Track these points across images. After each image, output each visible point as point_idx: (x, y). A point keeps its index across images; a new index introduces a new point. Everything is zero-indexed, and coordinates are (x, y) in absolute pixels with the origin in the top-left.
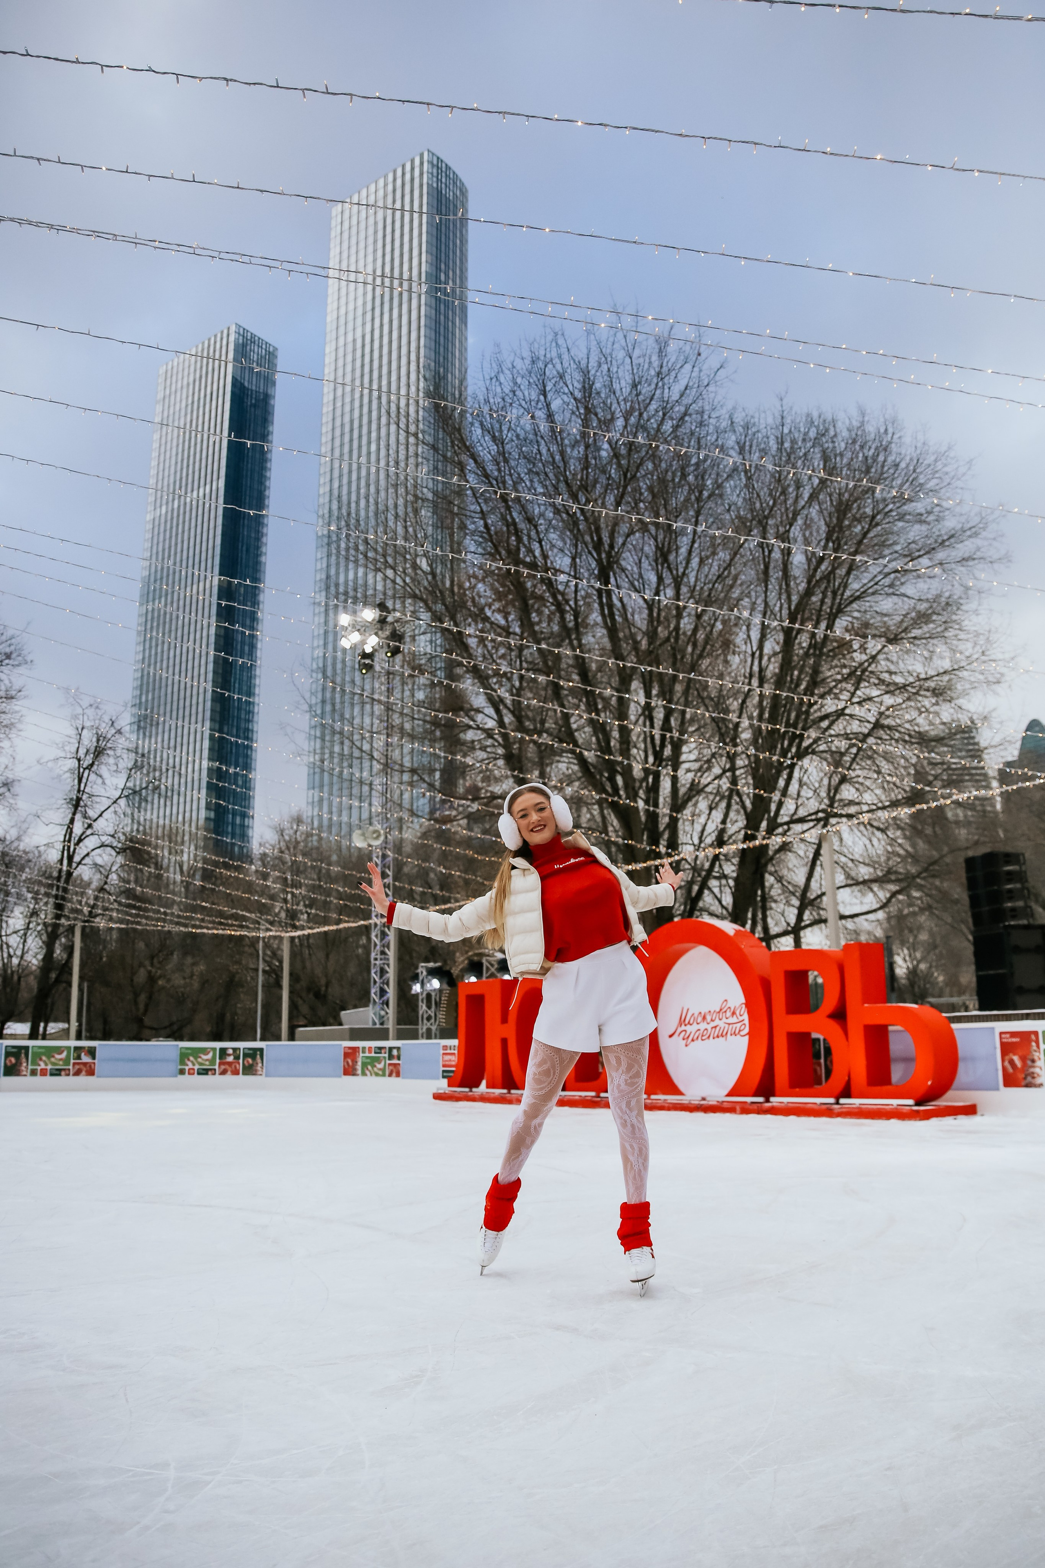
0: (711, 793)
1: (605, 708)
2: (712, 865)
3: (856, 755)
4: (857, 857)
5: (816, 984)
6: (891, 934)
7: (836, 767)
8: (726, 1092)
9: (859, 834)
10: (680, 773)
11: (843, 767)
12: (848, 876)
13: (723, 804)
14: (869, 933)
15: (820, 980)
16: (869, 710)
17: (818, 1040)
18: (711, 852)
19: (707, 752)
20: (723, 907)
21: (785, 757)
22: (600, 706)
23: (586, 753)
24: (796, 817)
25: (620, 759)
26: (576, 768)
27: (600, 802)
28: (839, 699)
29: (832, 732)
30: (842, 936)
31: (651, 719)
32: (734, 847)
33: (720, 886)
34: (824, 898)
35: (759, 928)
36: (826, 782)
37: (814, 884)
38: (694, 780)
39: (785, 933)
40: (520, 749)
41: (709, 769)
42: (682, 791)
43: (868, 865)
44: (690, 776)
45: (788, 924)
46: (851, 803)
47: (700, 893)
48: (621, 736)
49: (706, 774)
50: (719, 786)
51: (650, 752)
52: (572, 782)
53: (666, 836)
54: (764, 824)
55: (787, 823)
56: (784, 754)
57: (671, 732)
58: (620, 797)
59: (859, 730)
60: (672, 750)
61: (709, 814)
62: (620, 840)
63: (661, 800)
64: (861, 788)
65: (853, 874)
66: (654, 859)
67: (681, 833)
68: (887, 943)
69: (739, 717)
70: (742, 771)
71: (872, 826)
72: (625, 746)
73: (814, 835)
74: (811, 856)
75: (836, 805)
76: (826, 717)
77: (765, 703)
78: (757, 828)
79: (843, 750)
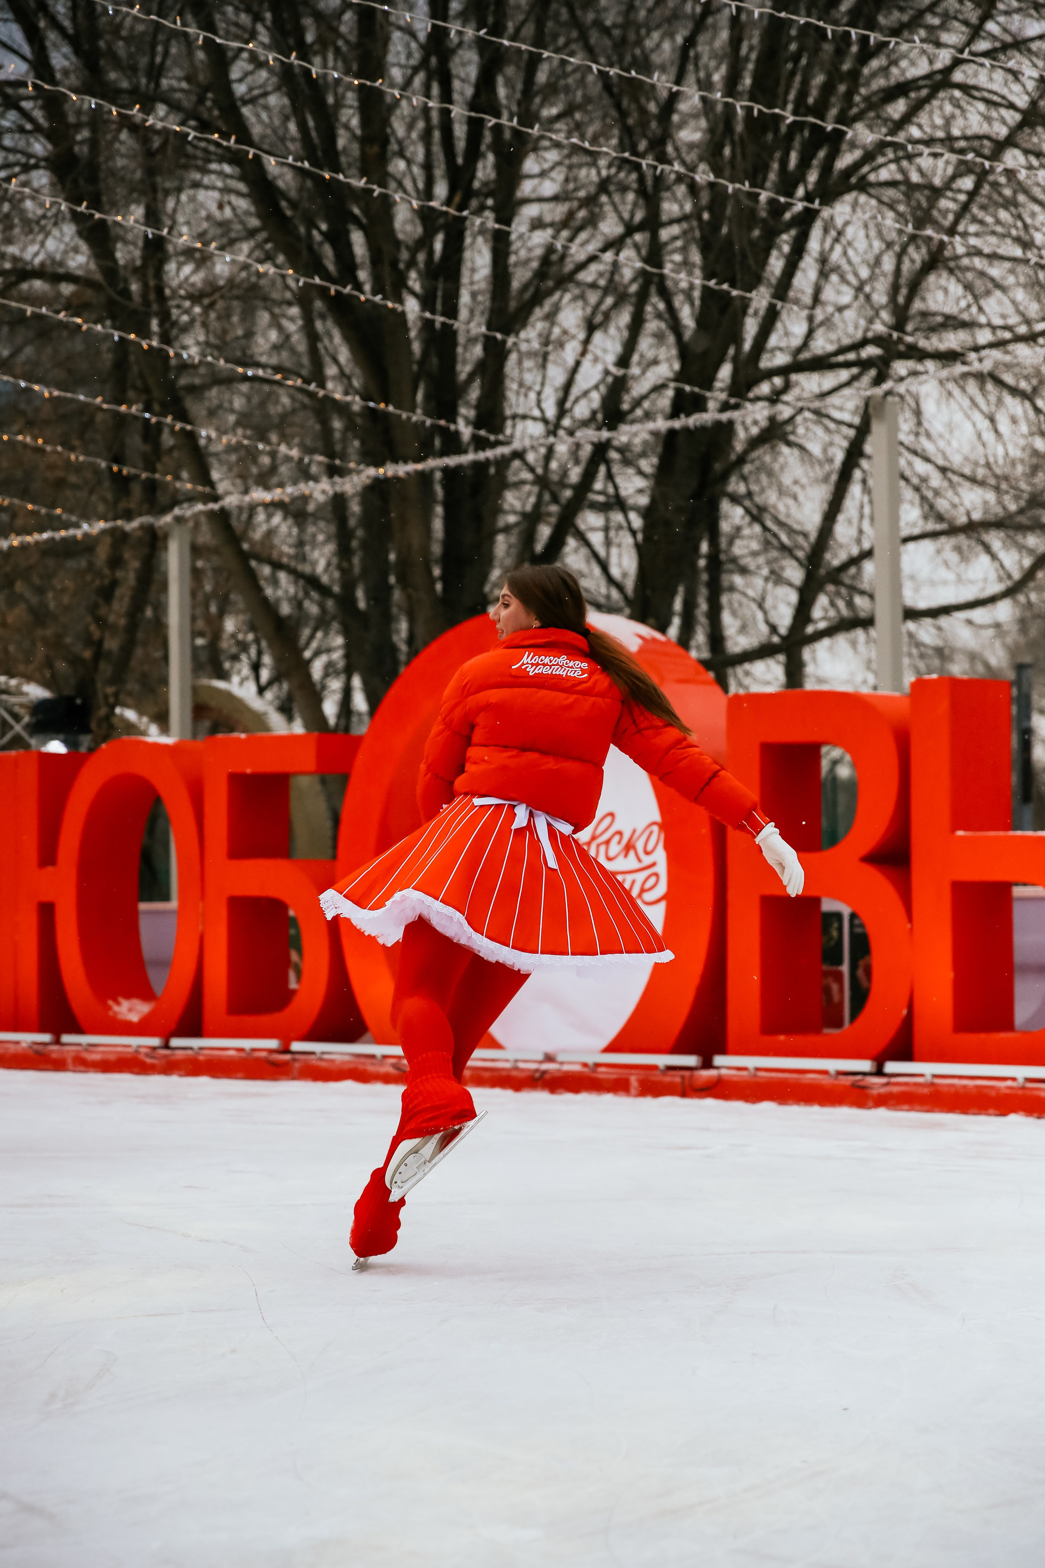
0: (593, 286)
1: (324, 43)
2: (589, 476)
3: (972, 195)
4: (956, 460)
5: (834, 779)
6: (1028, 659)
7: (920, 224)
8: (604, 1043)
9: (966, 403)
10: (519, 226)
11: (935, 224)
12: (931, 511)
13: (624, 317)
14: (973, 657)
15: (844, 772)
16: (1016, 75)
17: (838, 916)
18: (589, 436)
19: (589, 176)
20: (611, 580)
21: (790, 194)
22: (310, 38)
23: (271, 163)
24: (805, 355)
25: (361, 183)
26: (243, 204)
27: (303, 299)
28: (938, 44)
29: (915, 132)
30: (906, 661)
31: (445, 79)
32: (651, 426)
33: (606, 529)
34: (868, 567)
35: (700, 637)
36: (888, 264)
37: (843, 531)
38: (550, 249)
39: (764, 652)
40: (93, 143)
41: (592, 221)
42: (519, 278)
43: (982, 483)
44: (540, 238)
45: (773, 629)
46: (951, 323)
47: (556, 545)
48: (365, 123)
49: (583, 236)
50: (615, 265)
51: (439, 171)
52: (232, 242)
53: (474, 393)
54: (725, 372)
55: (784, 371)
56: (787, 186)
57: (498, 115)
58: (358, 287)
59: (985, 129)
60: (498, 167)
61: (587, 342)
62: (357, 403)
63: (465, 298)
64: (980, 285)
65: (942, 505)
66: (443, 453)
67: (512, 386)
68: (1018, 682)
69: (678, 81)
70: (675, 230)
71: (999, 382)
72: (375, 149)
73: (851, 405)
74: (839, 457)
75: (909, 327)
76: (902, 89)
77: (744, 50)
78: (708, 382)
79: (937, 181)
